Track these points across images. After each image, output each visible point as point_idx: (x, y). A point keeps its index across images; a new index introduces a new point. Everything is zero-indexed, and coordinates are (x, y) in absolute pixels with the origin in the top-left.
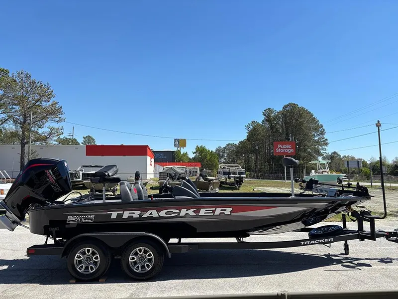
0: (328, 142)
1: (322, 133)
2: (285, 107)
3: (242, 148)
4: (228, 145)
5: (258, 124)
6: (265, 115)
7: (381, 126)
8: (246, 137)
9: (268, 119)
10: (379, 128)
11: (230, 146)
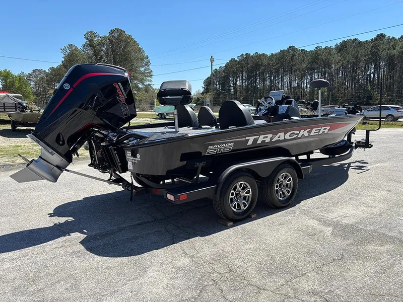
0: (153, 73)
1: (147, 64)
2: (112, 32)
3: (55, 76)
4: (35, 71)
5: (76, 48)
6: (87, 39)
7: (214, 61)
8: (61, 63)
9: (91, 44)
10: (212, 63)
11: (37, 73)
